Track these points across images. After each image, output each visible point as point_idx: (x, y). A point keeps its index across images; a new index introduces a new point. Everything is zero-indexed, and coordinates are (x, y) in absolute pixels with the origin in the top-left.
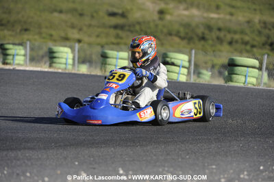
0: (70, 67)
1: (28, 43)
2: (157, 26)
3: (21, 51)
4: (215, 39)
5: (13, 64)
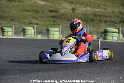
0: (33, 36)
1: (14, 26)
2: (71, 15)
3: (10, 30)
4: (98, 21)
5: (7, 36)
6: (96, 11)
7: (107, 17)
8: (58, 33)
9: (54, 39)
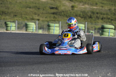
0: (34, 31)
1: (17, 21)
2: (71, 12)
3: (13, 25)
4: (96, 17)
5: (10, 30)
6: (94, 9)
7: (104, 14)
8: (58, 28)
9: (55, 34)
